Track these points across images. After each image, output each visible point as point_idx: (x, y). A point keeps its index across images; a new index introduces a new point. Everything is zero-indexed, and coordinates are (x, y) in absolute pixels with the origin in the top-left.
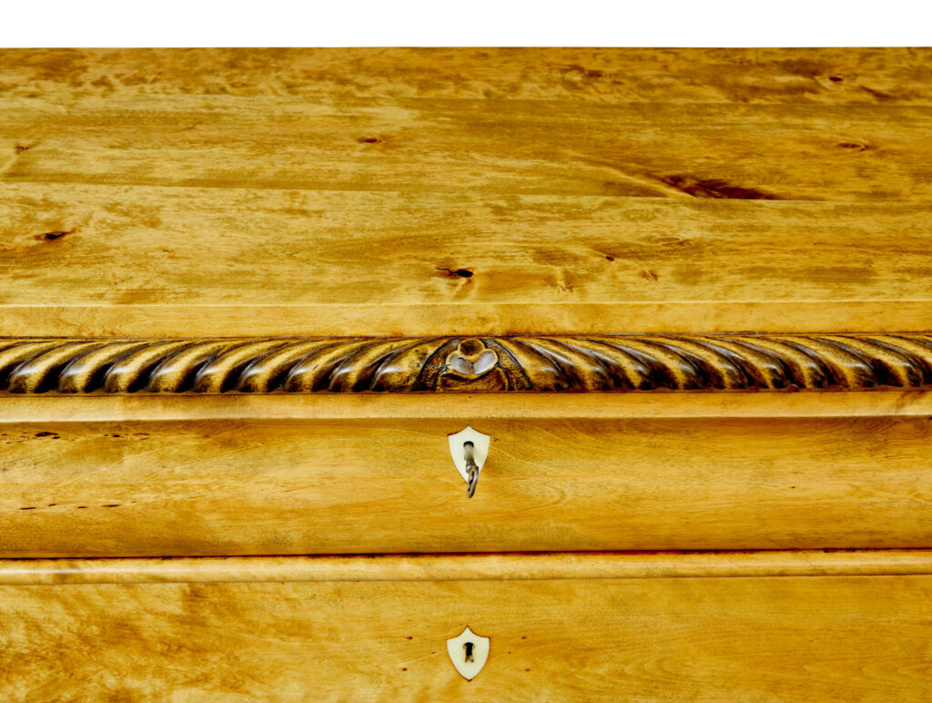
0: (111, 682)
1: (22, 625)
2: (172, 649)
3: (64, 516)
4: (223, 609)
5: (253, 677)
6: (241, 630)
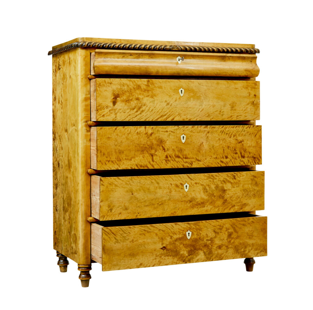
0: (137, 96)
1: (126, 86)
2: (145, 90)
4: (152, 84)
5: (155, 96)
6: (154, 87)
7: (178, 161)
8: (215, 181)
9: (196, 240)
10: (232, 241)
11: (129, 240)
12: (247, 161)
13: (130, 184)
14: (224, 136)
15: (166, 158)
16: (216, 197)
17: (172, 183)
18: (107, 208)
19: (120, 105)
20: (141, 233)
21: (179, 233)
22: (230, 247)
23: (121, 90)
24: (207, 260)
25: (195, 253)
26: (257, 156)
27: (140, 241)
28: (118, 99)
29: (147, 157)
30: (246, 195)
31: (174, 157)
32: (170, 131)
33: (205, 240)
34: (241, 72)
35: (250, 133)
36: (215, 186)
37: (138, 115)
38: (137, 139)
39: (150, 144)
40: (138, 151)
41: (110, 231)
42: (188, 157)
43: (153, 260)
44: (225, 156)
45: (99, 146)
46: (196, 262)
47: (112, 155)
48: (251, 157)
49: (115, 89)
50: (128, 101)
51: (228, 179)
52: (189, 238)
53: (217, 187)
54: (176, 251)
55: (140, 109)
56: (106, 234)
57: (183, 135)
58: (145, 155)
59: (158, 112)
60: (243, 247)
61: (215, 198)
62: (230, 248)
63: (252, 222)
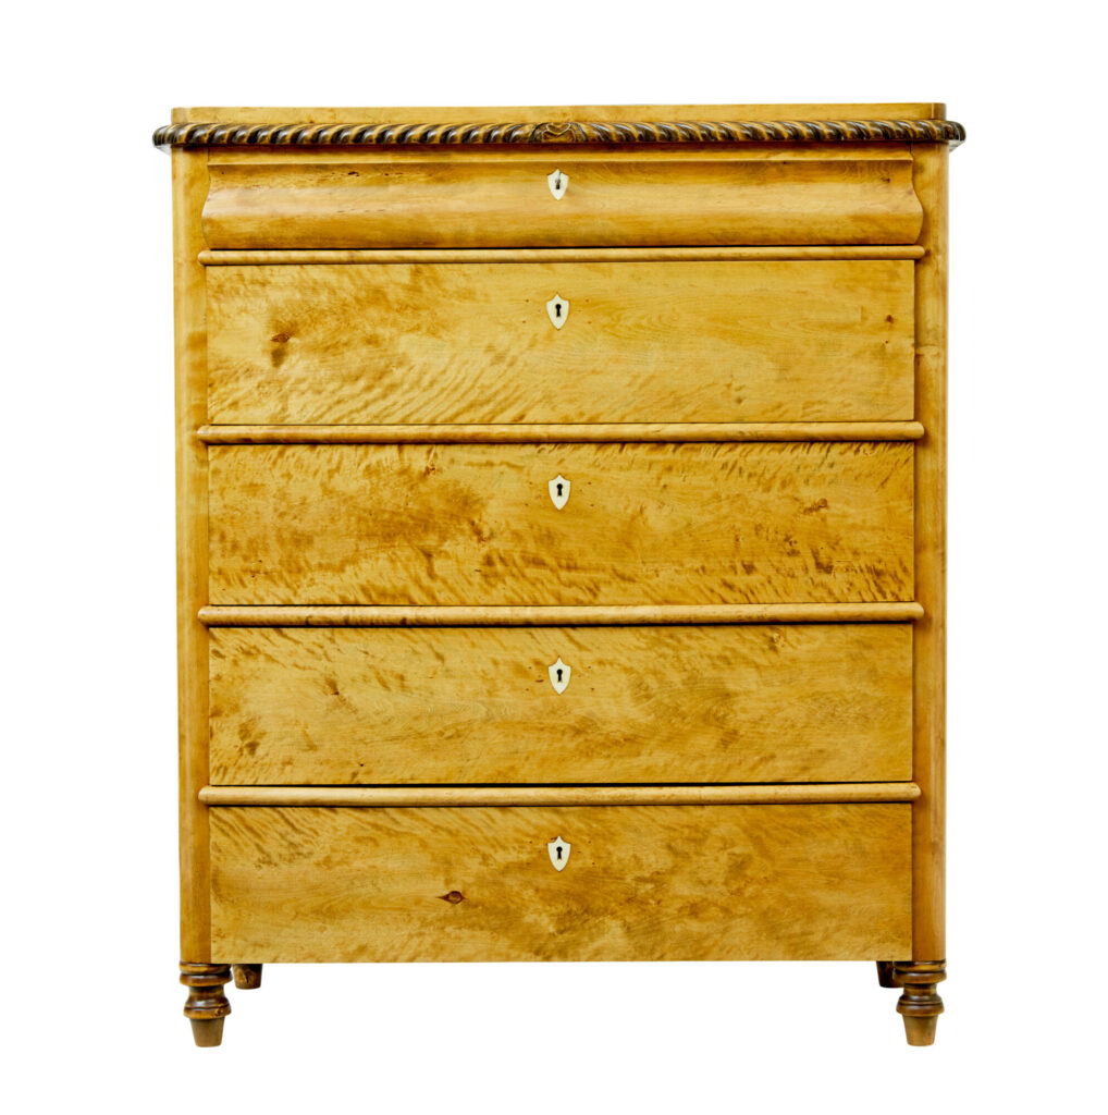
0: (369, 329)
1: (327, 291)
2: (403, 308)
3: (357, 216)
5: (443, 327)
6: (439, 295)
7: (537, 579)
8: (684, 655)
9: (588, 877)
10: (750, 891)
11: (313, 859)
12: (845, 587)
13: (325, 654)
14: (735, 485)
15: (484, 565)
16: (688, 719)
17: (498, 658)
18: (237, 740)
19: (297, 364)
20: (361, 834)
21: (516, 845)
22: (739, 913)
23: (306, 308)
24: (637, 954)
25: (586, 926)
26: (889, 565)
27: (358, 864)
28: (292, 340)
29: (408, 559)
30: (826, 717)
31: (519, 561)
32: (501, 464)
33: (629, 879)
34: (836, 226)
35: (860, 475)
36: (685, 676)
37: (375, 400)
38: (368, 492)
39: (419, 512)
40: (370, 535)
41: (237, 822)
42: (579, 563)
43: (411, 936)
44: (743, 562)
45: (216, 517)
46: (587, 961)
47: (266, 550)
48: (861, 571)
49: (281, 304)
50: (330, 348)
51: (744, 650)
52: (559, 865)
53: (692, 681)
54: (507, 912)
55: (380, 378)
56: (222, 831)
57: (560, 480)
58: (399, 553)
59: (456, 389)
60: (798, 916)
61: (686, 721)
62: (741, 916)
63: (840, 824)
